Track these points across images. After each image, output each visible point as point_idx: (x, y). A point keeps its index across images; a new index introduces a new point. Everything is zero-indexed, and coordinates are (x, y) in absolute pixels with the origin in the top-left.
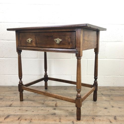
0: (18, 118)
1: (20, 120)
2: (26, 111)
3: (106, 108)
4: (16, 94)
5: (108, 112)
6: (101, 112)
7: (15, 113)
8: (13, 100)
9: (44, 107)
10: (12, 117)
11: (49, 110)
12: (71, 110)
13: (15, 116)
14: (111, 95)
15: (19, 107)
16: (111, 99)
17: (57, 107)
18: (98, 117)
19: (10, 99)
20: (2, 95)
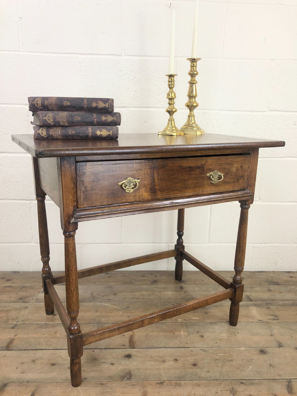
2: (53, 365)
3: (262, 352)
4: (24, 302)
5: (271, 365)
6: (251, 367)
7: (23, 373)
8: (16, 325)
9: (100, 349)
10: (14, 391)
11: (113, 362)
12: (173, 360)
13: (21, 384)
14: (273, 303)
15: (34, 351)
16: (274, 318)
17: (134, 348)
18: (244, 386)
19: (9, 321)
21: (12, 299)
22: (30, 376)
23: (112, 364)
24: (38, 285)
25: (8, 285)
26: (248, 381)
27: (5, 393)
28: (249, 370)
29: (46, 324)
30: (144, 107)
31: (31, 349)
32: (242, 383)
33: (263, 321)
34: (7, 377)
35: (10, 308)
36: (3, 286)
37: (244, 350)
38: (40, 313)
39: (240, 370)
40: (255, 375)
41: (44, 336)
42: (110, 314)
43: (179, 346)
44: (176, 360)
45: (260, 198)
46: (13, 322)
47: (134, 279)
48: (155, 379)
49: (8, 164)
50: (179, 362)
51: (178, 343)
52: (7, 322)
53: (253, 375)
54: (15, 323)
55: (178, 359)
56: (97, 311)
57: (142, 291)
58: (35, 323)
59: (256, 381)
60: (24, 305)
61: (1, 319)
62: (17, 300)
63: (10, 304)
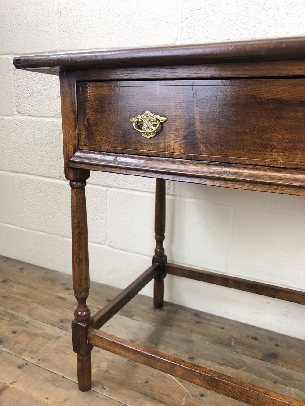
8: (26, 364)
19: (25, 353)
20: (21, 317)
21: (53, 319)
24: (96, 306)
25: (63, 296)
29: (63, 377)
35: (39, 331)
36: (57, 295)
38: (68, 355)
41: (46, 401)
46: (28, 356)
47: (235, 339)
52: (21, 354)
54: (28, 359)
57: (242, 367)
58: (51, 370)
60: (59, 332)
61: (19, 345)
62: (57, 322)
63: (44, 325)
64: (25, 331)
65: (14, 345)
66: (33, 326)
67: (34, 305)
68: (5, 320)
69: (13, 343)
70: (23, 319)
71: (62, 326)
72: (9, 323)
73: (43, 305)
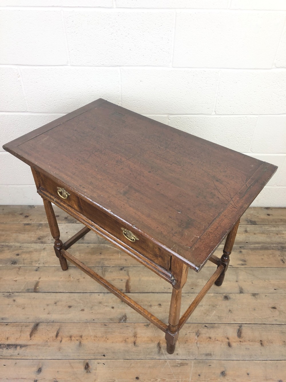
0: (55, 333)
1: (59, 338)
2: (70, 307)
3: (226, 298)
4: (42, 243)
5: (230, 311)
6: (215, 312)
7: (49, 314)
8: (38, 268)
9: (104, 293)
10: (44, 330)
11: (113, 306)
12: (158, 305)
13: (49, 324)
14: (245, 246)
15: (54, 293)
16: (243, 263)
17: (129, 292)
18: (207, 329)
19: (33, 263)
20: (13, 245)
21: (33, 239)
22: (54, 317)
23: (113, 308)
25: (27, 223)
26: (211, 325)
27: (38, 331)
28: (213, 315)
30: (140, 66)
31: (53, 292)
32: (206, 326)
33: (233, 266)
34: (38, 318)
35: (31, 249)
36: (23, 223)
37: (213, 296)
39: (206, 315)
40: (216, 320)
41: (61, 279)
42: (112, 257)
43: (163, 291)
44: (160, 305)
45: (251, 150)
46: (36, 264)
48: (144, 322)
49: (7, 122)
50: (162, 307)
51: (163, 288)
52: (31, 264)
53: (215, 319)
54: (37, 265)
55: (161, 304)
56: (101, 253)
58: (53, 266)
59: (216, 325)
60: (42, 245)
61: (26, 260)
62: (37, 240)
63: (31, 245)
64: (23, 252)
65: (24, 261)
66: (25, 248)
67: (14, 235)
68: (5, 250)
69: (22, 260)
70: (16, 246)
71: (41, 242)
72: (9, 251)
73: (20, 233)
